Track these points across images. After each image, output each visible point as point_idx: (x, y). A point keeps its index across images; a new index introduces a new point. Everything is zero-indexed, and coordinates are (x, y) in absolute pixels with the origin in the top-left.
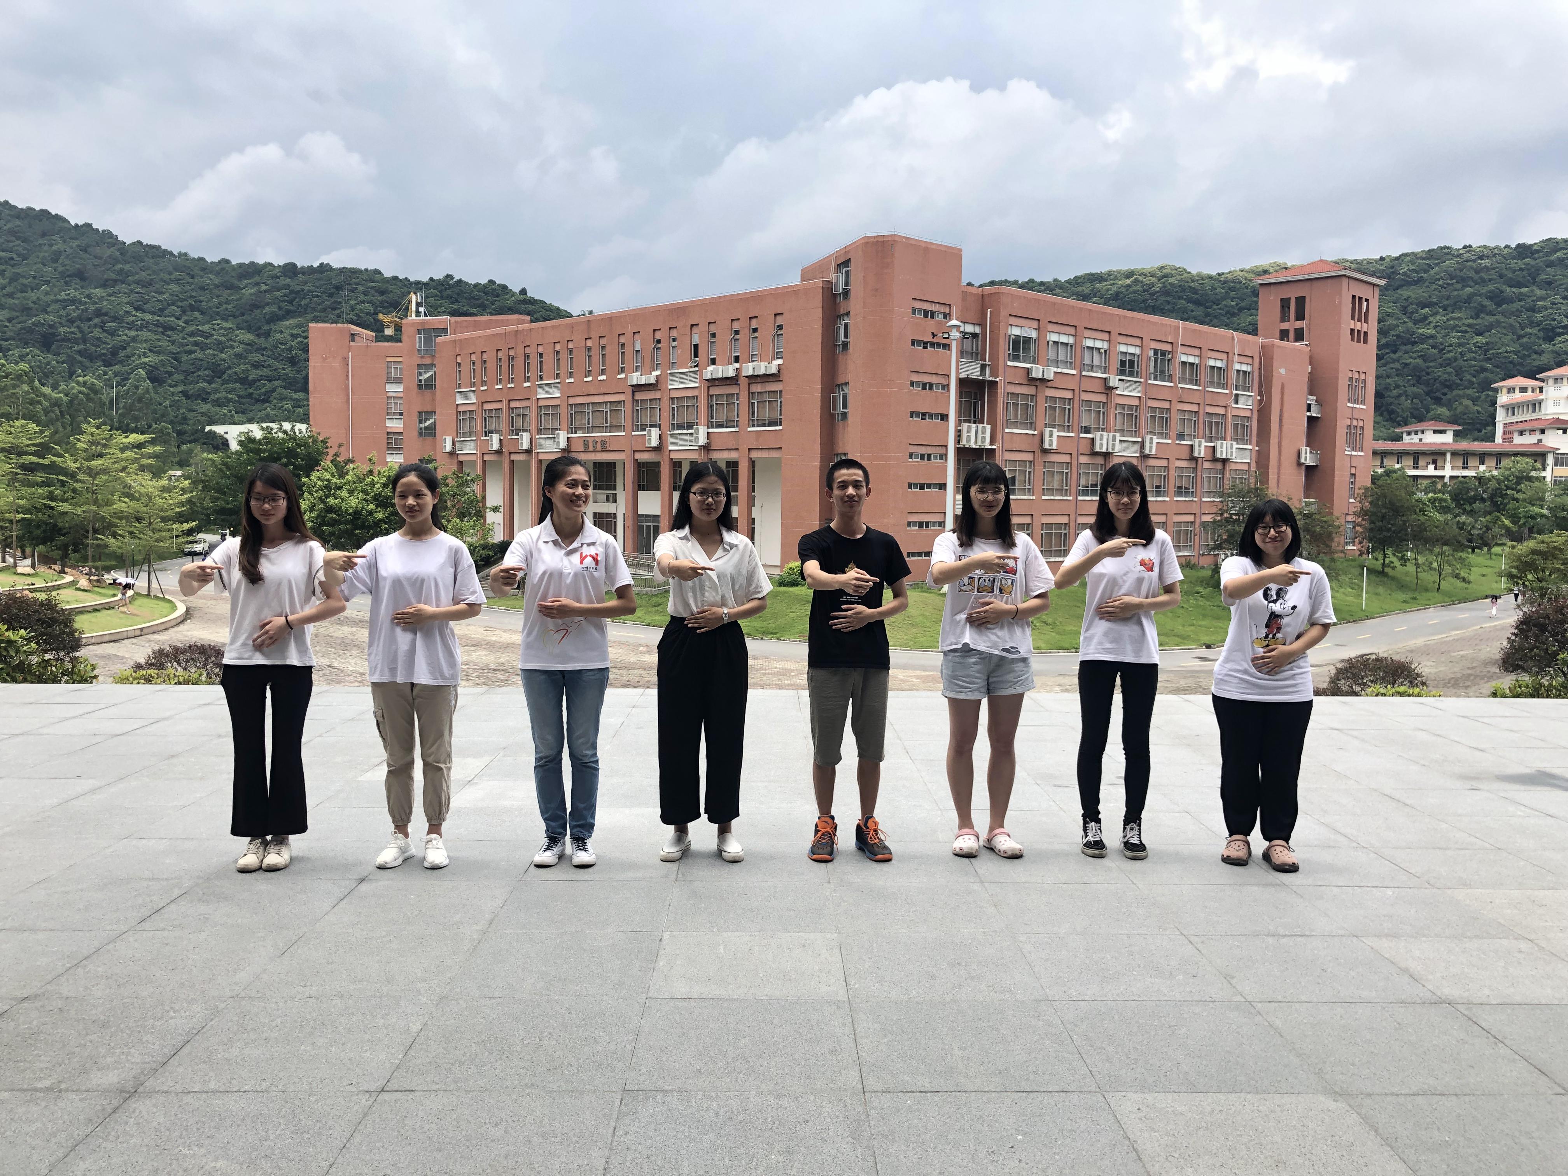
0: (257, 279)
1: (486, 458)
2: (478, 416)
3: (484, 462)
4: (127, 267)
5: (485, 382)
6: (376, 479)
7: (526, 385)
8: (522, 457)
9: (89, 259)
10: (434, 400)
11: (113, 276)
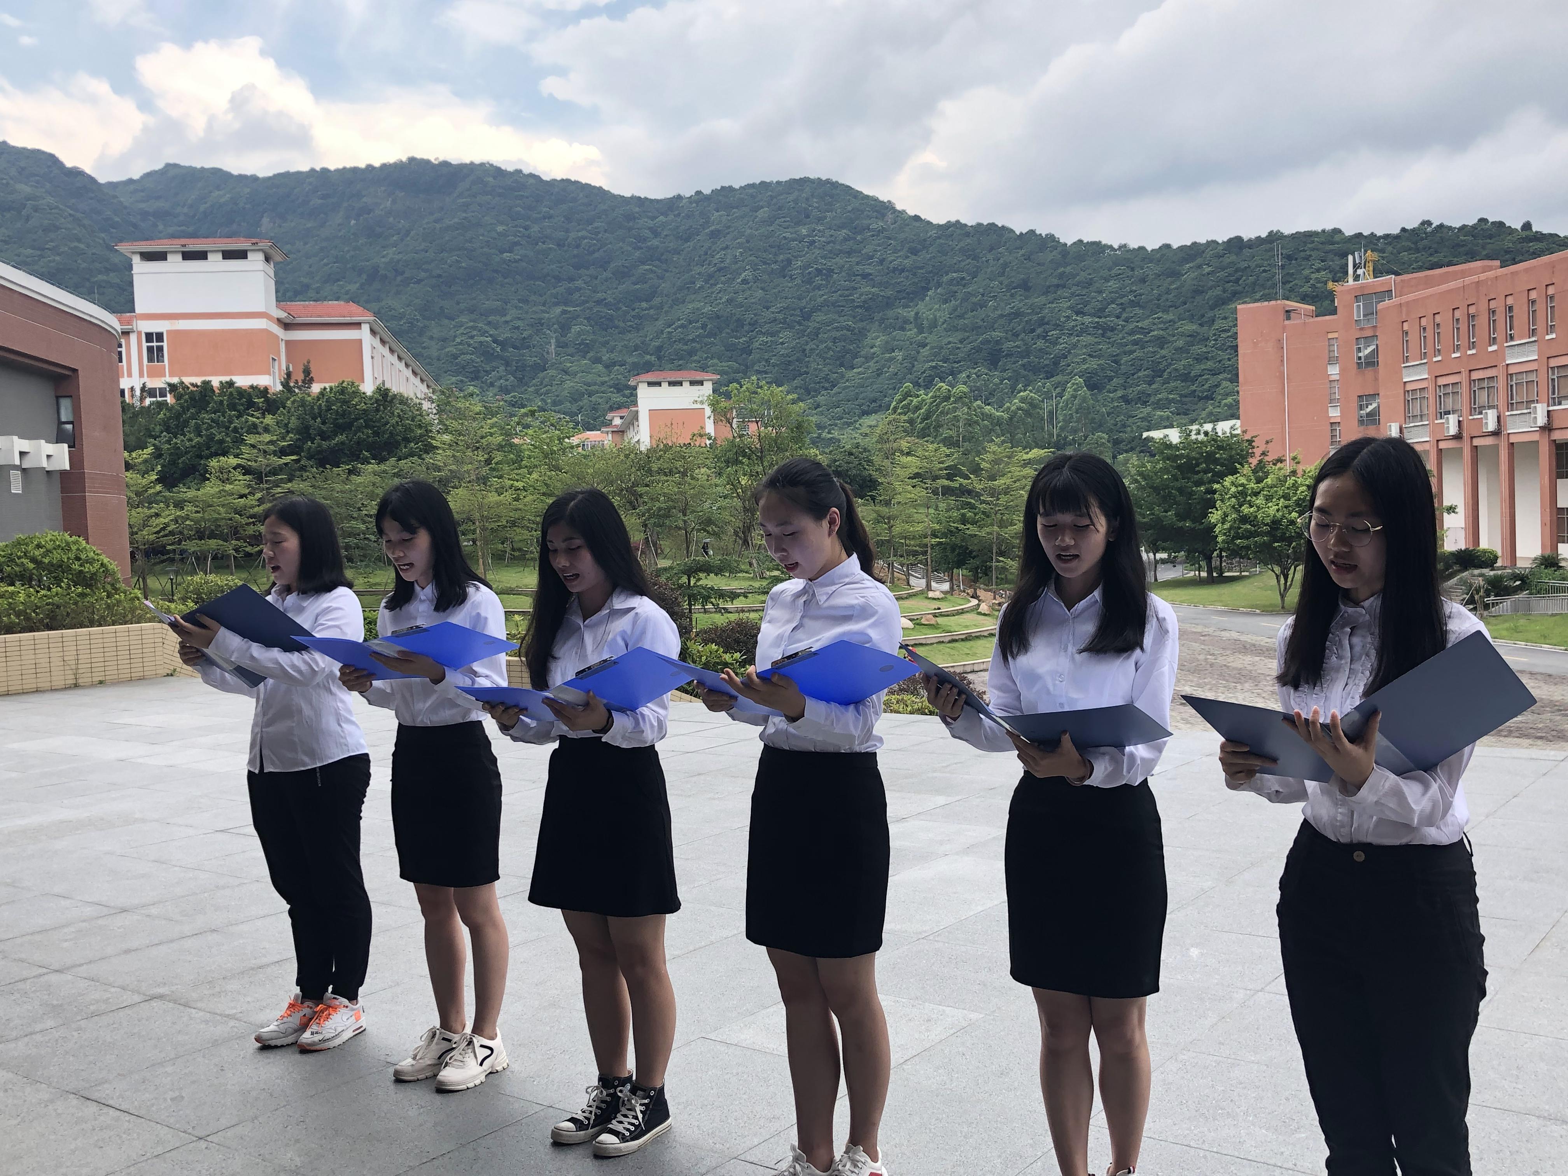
0: (1199, 261)
1: (1442, 445)
2: (1430, 395)
3: (1440, 451)
4: (1068, 269)
5: (1439, 350)
6: (1299, 480)
7: (1490, 349)
8: (1489, 441)
9: (1033, 267)
10: (1376, 379)
11: (1055, 281)
